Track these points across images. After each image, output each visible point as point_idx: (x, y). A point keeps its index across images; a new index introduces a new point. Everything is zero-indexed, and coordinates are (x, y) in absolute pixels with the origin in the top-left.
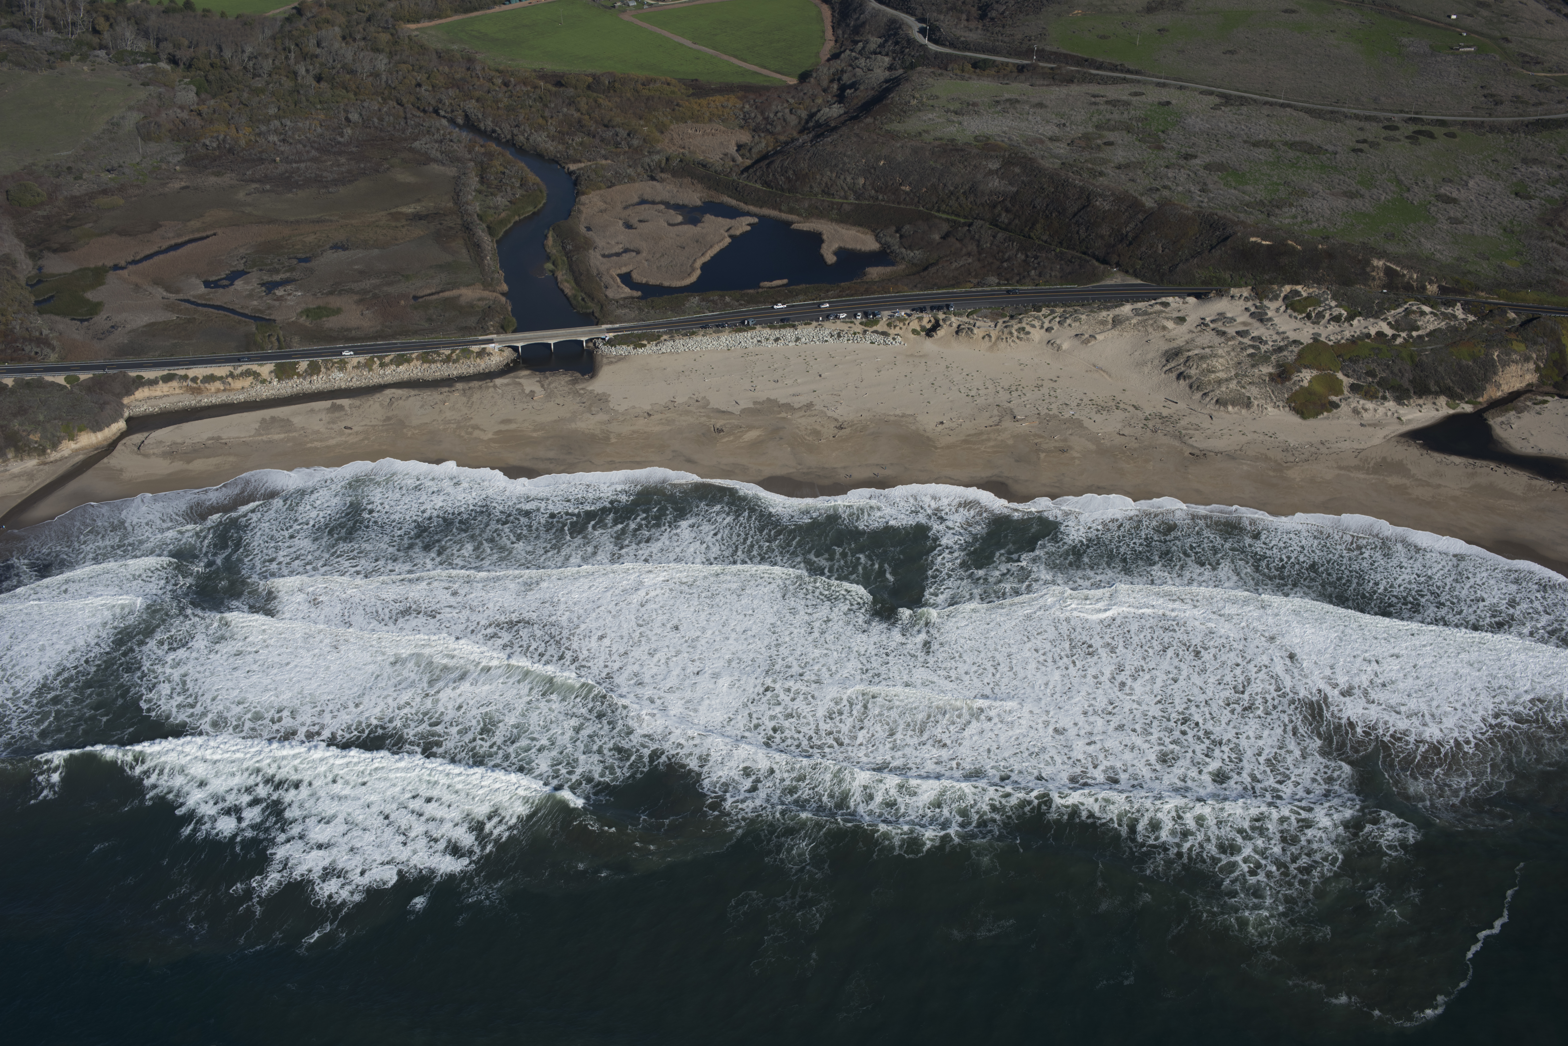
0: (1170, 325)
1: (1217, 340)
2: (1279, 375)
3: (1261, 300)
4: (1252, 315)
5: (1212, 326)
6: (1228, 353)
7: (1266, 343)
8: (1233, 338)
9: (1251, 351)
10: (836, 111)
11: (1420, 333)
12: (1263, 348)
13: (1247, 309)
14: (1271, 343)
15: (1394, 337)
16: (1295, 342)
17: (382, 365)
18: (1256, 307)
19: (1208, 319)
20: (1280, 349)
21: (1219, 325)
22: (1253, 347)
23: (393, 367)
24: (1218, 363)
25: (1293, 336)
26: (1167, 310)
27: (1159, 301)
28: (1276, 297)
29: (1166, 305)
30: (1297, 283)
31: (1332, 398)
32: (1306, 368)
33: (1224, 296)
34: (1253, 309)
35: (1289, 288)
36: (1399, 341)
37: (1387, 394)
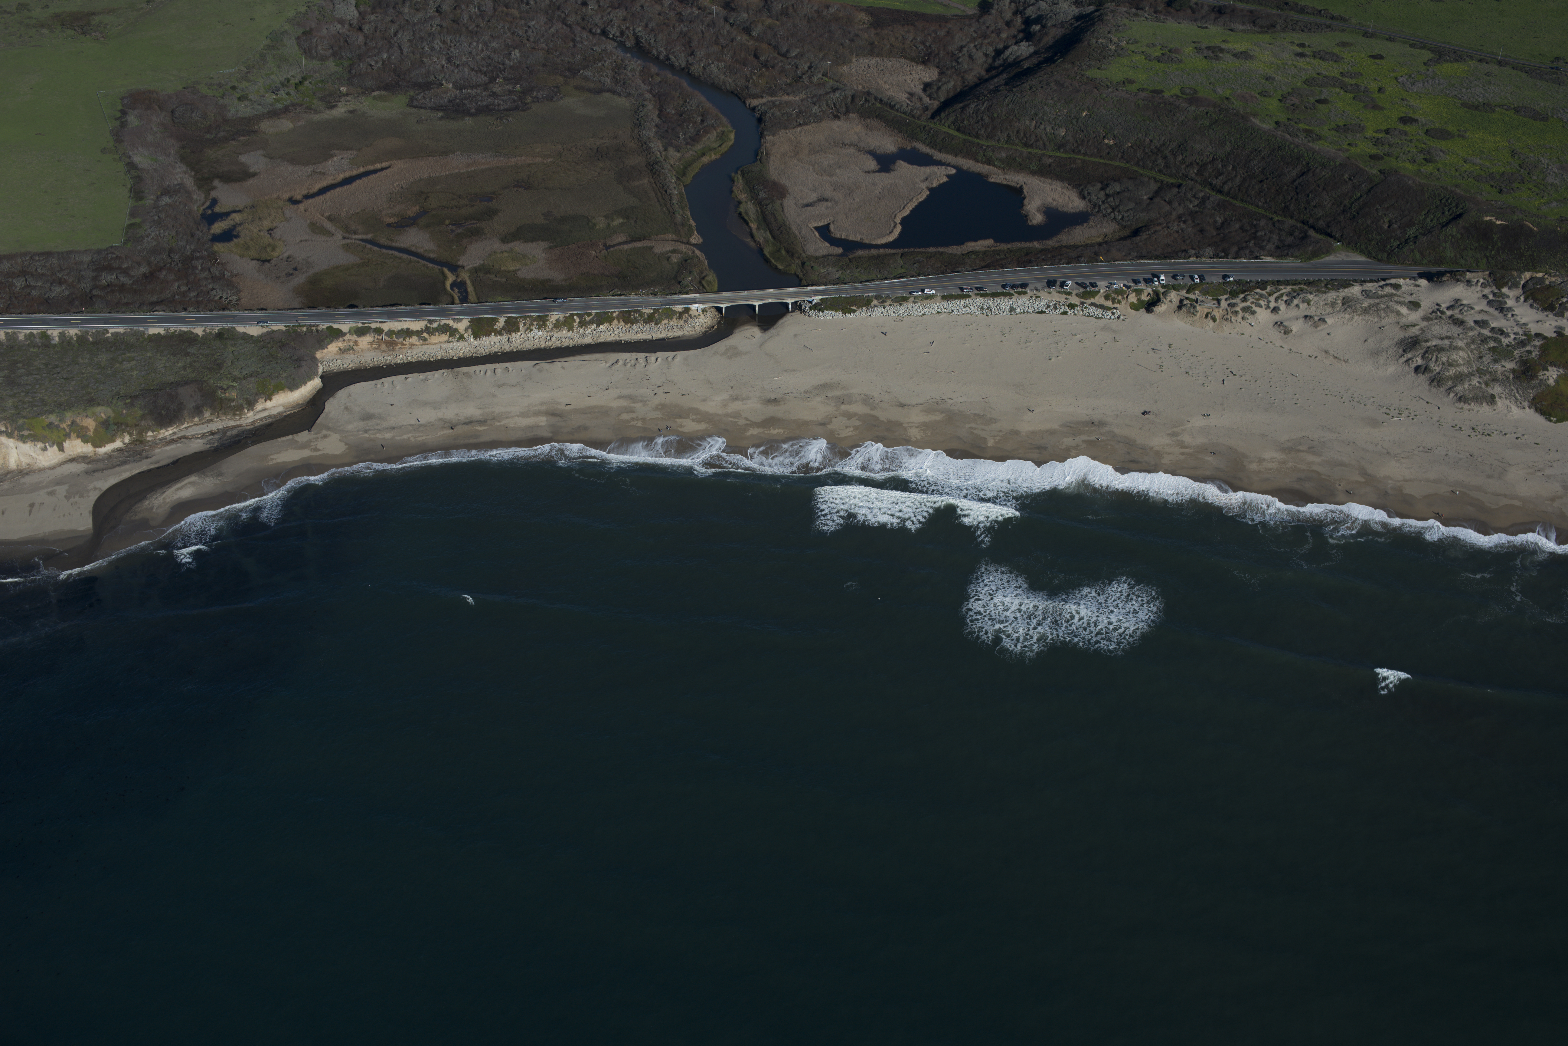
0: (1404, 310)
1: (1455, 330)
2: (1524, 373)
3: (1499, 287)
4: (1490, 303)
5: (1449, 313)
6: (1468, 345)
7: (1507, 335)
8: (1471, 329)
9: (1492, 344)
10: (1024, 49)
12: (1505, 341)
13: (1485, 296)
14: (1513, 336)
16: (1538, 335)
17: (583, 324)
18: (1494, 294)
19: (1444, 306)
20: (1522, 344)
21: (1456, 313)
22: (1495, 340)
23: (594, 326)
24: (1460, 356)
25: (1534, 328)
26: (1398, 293)
27: (1388, 282)
28: (1515, 285)
29: (1397, 287)
30: (1534, 269)
32: (1549, 365)
33: (1459, 281)
34: (1490, 296)
35: (1527, 276)
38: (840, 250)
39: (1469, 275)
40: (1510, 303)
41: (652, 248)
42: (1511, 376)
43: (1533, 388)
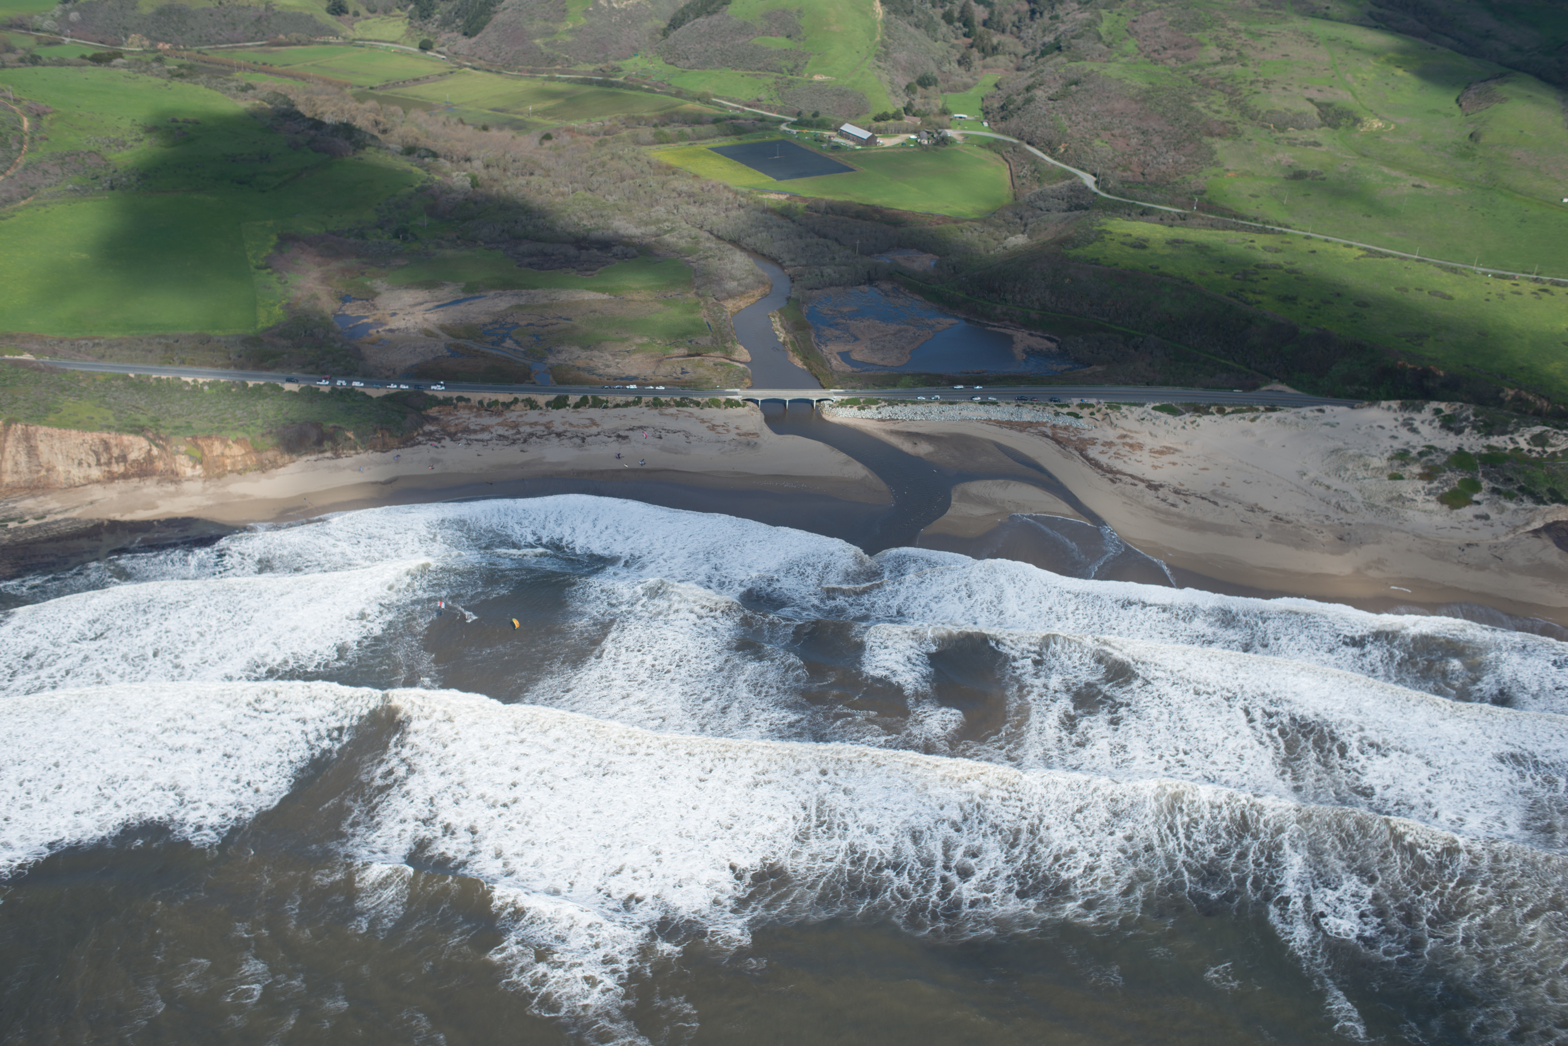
2: (1428, 475)
3: (1408, 412)
4: (1401, 424)
10: (1021, 239)
11: (1553, 449)
15: (1530, 451)
16: (1441, 449)
25: (1438, 444)
26: (1322, 415)
27: (1315, 408)
28: (1422, 411)
29: (1321, 411)
30: (1441, 401)
31: (1476, 497)
32: (1452, 471)
33: (1375, 408)
34: (1401, 419)
35: (1434, 404)
36: (1534, 455)
37: (1525, 498)
39: (1384, 404)
40: (1418, 424)
42: (1417, 476)
43: (1437, 488)
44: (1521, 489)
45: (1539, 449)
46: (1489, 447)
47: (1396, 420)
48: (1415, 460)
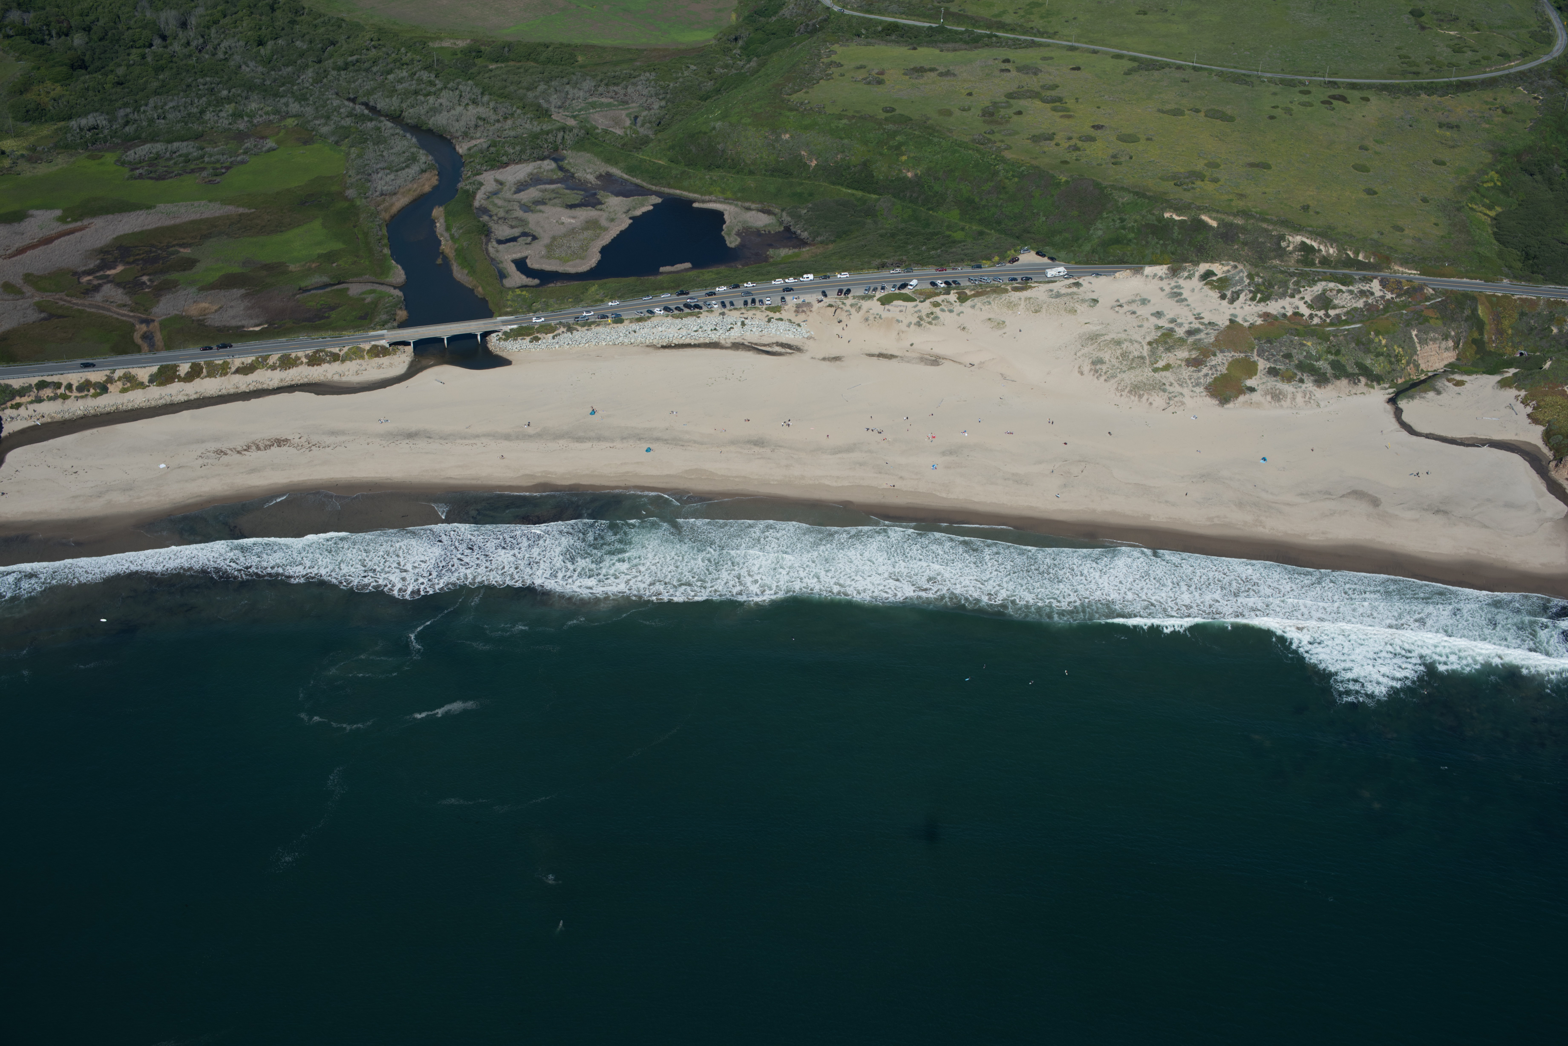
0: (1084, 307)
2: (1196, 359)
3: (1176, 279)
4: (1168, 295)
7: (1181, 325)
11: (1337, 311)
12: (1179, 330)
14: (1186, 325)
15: (1311, 316)
16: (1211, 324)
18: (1172, 287)
19: (1123, 300)
20: (1196, 332)
21: (1133, 307)
22: (1168, 329)
23: (278, 371)
25: (1208, 317)
26: (1080, 291)
27: (1072, 281)
28: (1191, 276)
29: (1081, 285)
30: (1212, 260)
31: (1249, 383)
32: (1222, 351)
33: (1139, 276)
34: (1167, 289)
35: (1204, 267)
36: (1316, 321)
37: (1305, 377)
38: (537, 281)
39: (1148, 270)
40: (1186, 294)
41: (348, 289)
42: (1183, 364)
43: (1206, 375)
44: (1301, 367)
45: (1321, 313)
46: (1266, 315)
47: (1162, 290)
48: (1182, 341)
